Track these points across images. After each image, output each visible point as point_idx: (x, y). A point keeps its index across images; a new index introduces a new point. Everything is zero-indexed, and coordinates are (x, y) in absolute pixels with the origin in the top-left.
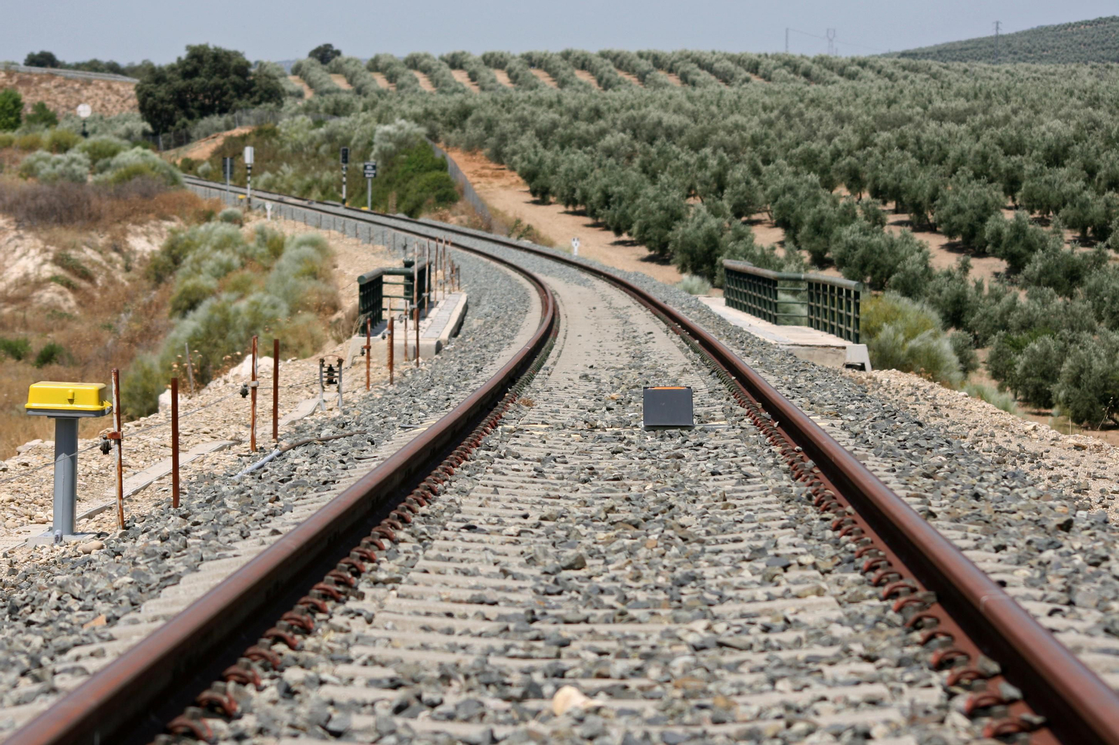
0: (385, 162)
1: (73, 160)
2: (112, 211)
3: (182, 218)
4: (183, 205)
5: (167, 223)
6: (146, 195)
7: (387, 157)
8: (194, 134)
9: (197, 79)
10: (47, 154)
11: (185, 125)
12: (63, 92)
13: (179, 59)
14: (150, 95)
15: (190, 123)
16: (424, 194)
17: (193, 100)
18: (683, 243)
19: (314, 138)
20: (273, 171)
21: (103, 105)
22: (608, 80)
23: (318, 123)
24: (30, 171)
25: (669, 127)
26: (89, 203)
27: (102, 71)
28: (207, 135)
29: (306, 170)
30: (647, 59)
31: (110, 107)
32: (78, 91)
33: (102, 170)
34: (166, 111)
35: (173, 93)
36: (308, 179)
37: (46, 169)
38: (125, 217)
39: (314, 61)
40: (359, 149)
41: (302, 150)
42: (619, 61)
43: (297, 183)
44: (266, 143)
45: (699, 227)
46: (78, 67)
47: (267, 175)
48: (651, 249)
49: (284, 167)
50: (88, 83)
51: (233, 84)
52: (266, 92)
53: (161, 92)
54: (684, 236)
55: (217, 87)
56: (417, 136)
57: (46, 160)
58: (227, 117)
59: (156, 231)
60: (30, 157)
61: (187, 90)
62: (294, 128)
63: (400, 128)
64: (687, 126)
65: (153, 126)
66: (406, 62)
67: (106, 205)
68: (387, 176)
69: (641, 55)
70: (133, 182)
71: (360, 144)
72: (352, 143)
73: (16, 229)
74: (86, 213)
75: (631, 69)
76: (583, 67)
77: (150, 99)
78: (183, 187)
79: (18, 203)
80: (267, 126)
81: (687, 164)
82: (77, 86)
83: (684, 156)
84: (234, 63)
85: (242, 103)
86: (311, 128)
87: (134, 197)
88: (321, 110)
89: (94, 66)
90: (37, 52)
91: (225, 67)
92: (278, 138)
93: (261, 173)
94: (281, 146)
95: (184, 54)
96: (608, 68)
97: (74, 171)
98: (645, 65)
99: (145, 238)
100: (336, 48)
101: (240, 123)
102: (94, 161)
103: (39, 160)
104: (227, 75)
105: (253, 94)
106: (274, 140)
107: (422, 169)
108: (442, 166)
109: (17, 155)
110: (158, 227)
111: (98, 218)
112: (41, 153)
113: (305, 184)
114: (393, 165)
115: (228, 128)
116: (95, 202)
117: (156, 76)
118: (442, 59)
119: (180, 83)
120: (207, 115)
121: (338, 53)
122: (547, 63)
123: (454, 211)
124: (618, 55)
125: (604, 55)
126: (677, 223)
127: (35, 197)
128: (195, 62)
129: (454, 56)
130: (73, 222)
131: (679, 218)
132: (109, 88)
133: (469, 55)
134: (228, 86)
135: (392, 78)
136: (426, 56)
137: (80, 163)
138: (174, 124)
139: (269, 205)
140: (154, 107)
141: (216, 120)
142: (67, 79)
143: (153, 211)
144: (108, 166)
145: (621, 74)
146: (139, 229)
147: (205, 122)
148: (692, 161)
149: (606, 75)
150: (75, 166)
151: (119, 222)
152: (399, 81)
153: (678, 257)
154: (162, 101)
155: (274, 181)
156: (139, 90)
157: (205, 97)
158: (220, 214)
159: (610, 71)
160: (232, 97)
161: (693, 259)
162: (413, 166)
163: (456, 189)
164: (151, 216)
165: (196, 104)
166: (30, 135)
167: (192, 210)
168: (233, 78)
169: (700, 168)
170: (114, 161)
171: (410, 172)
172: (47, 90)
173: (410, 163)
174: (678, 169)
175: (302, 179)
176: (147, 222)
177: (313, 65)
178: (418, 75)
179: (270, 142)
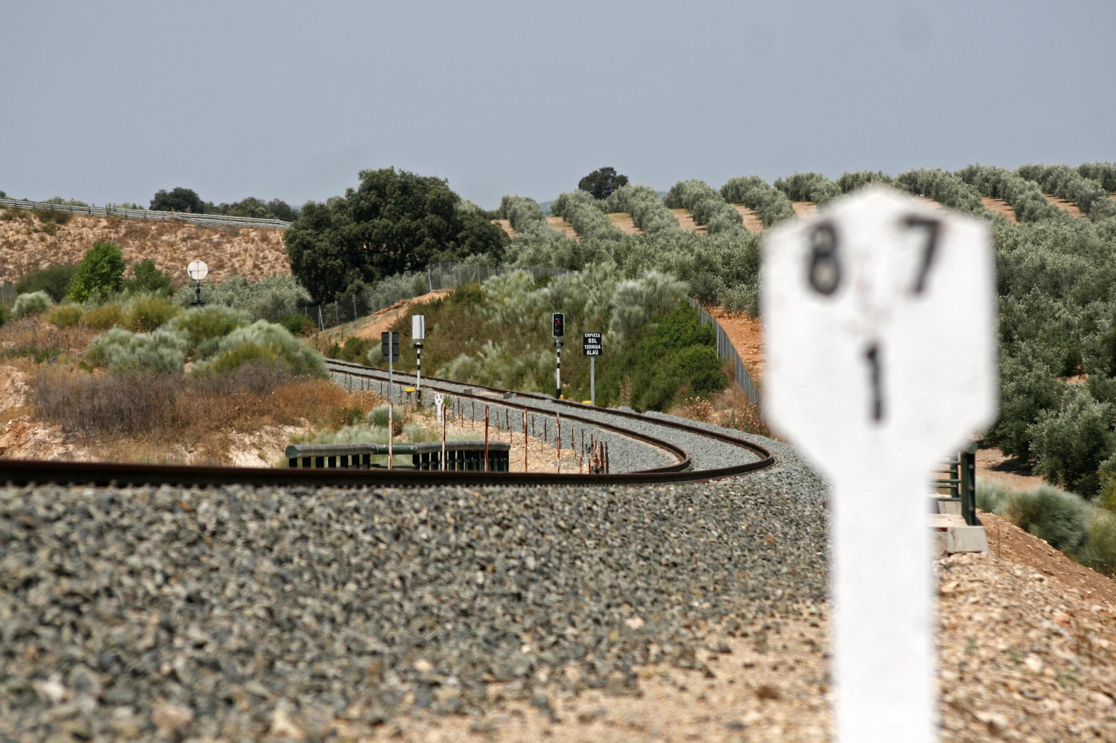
0: (628, 336)
1: (164, 341)
2: (207, 411)
3: (314, 422)
4: (315, 402)
5: (289, 429)
6: (260, 390)
7: (633, 328)
8: (372, 303)
9: (376, 221)
10: (124, 333)
11: (359, 290)
12: (195, 248)
13: (350, 191)
14: (306, 245)
15: (367, 287)
16: (676, 379)
17: (371, 253)
18: (1050, 443)
19: (535, 302)
20: (471, 352)
21: (256, 266)
22: (1032, 212)
23: (542, 281)
24: (100, 358)
25: (1056, 273)
26: (172, 401)
27: (263, 215)
28: (388, 303)
29: (518, 349)
30: (1094, 177)
31: (265, 268)
32: (218, 245)
33: (206, 355)
34: (333, 269)
35: (341, 244)
36: (520, 363)
37: (119, 354)
38: (228, 422)
39: (585, 194)
40: (596, 316)
41: (517, 321)
42: (1051, 182)
43: (503, 369)
44: (467, 313)
45: (1074, 418)
46: (225, 210)
47: (463, 359)
48: (1006, 454)
49: (488, 347)
50: (233, 232)
51: (430, 227)
52: (479, 238)
53: (324, 241)
54: (1052, 431)
55: (407, 232)
56: (675, 295)
57: (123, 342)
58: (419, 276)
59: (273, 441)
60: (100, 338)
61: (364, 236)
62: (507, 288)
63: (652, 283)
64: (1081, 271)
65: (313, 294)
66: (725, 192)
67: (198, 404)
68: (628, 355)
69: (1085, 172)
70: (243, 369)
71: (596, 309)
72: (586, 309)
73: (63, 443)
74: (168, 415)
75: (1068, 195)
76: (995, 194)
77: (306, 252)
78: (325, 377)
79: (68, 403)
80: (471, 288)
81: (1068, 326)
82: (216, 238)
83: (1066, 315)
84: (430, 196)
85: (443, 256)
86: (530, 288)
87: (243, 392)
88: (552, 262)
89: (250, 209)
90: (169, 190)
91: (419, 201)
92: (484, 305)
93: (456, 356)
94: (489, 317)
95: (356, 185)
96: (1029, 191)
97: (161, 357)
98: (1089, 186)
99: (255, 452)
100: (619, 172)
101: (437, 286)
102: (197, 340)
103: (113, 341)
104: (422, 216)
105: (459, 243)
106: (477, 307)
107: (677, 342)
108: (708, 338)
109: (83, 335)
110: (276, 435)
111: (186, 424)
112: (116, 331)
113: (514, 370)
114: (639, 337)
115: (421, 291)
116: (181, 400)
117: (317, 217)
118: (779, 186)
119: (353, 228)
120: (391, 274)
121: (623, 181)
122: (939, 187)
123: (719, 403)
124: (1049, 173)
125: (1026, 174)
126: (1043, 412)
127: (93, 393)
128: (373, 196)
129: (797, 181)
130: (148, 430)
131: (1048, 405)
132: (265, 239)
133: (819, 179)
134: (425, 230)
135: (701, 217)
136: (755, 182)
137: (173, 346)
138: (344, 290)
139: (439, 399)
140: (313, 264)
141: (406, 282)
142: (200, 226)
143: (269, 412)
144: (215, 349)
145: (1053, 202)
146: (247, 440)
147: (389, 284)
148: (1076, 321)
149: (1030, 204)
150: (164, 351)
151: (218, 428)
152: (713, 221)
153: (1044, 462)
154: (326, 254)
155: (473, 368)
156: (290, 238)
157: (389, 247)
158: (370, 414)
159: (1035, 198)
160: (429, 246)
161: (1066, 466)
162: (664, 340)
163: (725, 369)
164: (266, 419)
165: (376, 258)
166: (106, 306)
167: (328, 409)
168: (432, 218)
169: (1087, 331)
170: (223, 342)
171: (661, 348)
172: (171, 245)
173: (660, 333)
174: (1055, 332)
175: (509, 362)
176: (259, 428)
177: (582, 200)
178: (742, 210)
179: (473, 312)
